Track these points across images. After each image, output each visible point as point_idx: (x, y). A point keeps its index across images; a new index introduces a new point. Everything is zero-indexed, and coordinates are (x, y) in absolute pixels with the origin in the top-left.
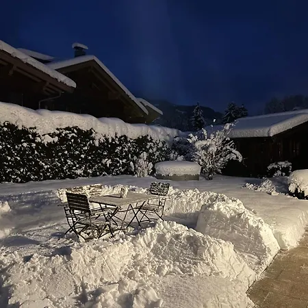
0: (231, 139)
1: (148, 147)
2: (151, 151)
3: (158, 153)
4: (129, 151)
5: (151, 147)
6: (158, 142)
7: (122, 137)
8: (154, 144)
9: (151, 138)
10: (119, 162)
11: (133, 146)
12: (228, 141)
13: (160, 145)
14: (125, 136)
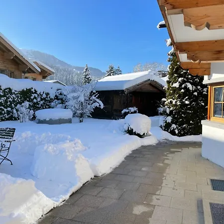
0: (97, 92)
1: (32, 97)
2: (35, 101)
3: (42, 102)
4: (14, 101)
5: (35, 98)
6: (42, 94)
7: (6, 89)
8: (38, 95)
9: (35, 90)
10: (3, 110)
11: (18, 97)
12: (94, 93)
13: (44, 96)
14: (9, 88)
